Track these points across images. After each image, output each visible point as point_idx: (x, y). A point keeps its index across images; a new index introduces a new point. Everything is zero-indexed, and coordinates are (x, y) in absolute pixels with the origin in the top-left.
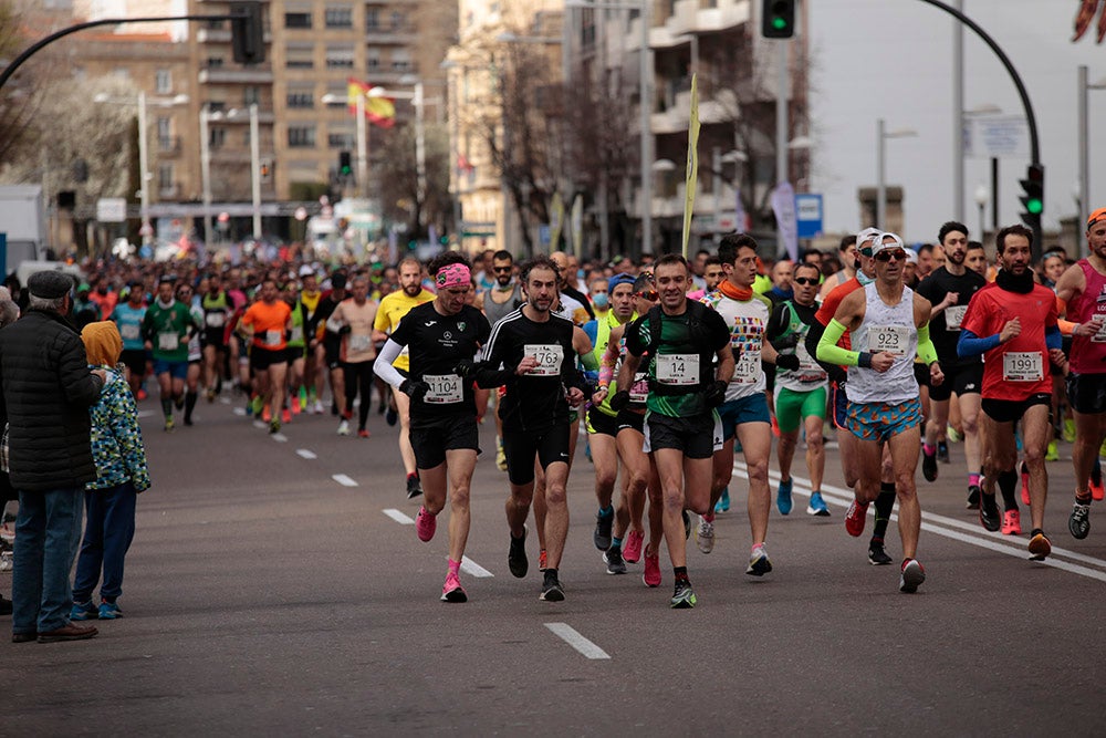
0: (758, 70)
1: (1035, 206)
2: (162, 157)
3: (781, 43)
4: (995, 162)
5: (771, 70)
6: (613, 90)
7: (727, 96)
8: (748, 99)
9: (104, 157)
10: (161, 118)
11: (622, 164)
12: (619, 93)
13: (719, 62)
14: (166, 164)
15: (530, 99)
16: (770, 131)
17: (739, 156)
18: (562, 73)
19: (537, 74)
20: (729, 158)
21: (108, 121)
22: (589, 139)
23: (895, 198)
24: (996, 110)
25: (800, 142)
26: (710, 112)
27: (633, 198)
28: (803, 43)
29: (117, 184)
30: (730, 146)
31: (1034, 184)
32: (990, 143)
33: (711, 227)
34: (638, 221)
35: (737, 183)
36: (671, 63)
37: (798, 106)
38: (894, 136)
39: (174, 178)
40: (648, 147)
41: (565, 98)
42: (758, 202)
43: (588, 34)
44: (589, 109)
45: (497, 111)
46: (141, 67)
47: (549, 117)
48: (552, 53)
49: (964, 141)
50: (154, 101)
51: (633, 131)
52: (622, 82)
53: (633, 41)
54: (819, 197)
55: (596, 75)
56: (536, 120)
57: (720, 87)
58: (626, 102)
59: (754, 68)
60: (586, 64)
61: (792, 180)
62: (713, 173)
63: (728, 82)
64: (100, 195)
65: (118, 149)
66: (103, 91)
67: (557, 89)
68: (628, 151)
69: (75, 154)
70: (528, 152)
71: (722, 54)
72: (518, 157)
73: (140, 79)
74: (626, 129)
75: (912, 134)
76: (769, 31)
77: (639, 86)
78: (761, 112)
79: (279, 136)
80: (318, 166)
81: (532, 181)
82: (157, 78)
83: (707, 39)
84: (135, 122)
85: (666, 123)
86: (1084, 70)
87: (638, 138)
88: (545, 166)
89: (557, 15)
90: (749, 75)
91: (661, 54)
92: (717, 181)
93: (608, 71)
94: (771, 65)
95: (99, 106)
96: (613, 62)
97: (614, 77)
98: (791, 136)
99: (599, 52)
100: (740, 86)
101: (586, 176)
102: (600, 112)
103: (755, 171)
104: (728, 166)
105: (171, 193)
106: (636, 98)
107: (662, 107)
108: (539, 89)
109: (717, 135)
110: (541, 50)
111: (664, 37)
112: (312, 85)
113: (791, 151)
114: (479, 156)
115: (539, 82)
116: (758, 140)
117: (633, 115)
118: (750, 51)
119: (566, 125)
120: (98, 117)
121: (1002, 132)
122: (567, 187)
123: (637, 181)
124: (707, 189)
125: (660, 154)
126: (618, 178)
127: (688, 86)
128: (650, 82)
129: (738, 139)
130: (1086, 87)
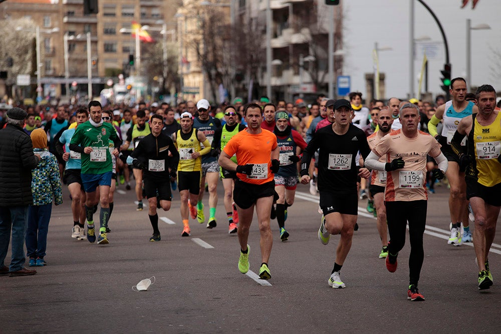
0: (320, 20)
1: (447, 82)
2: (47, 56)
3: (332, 8)
5: (326, 20)
6: (254, 28)
7: (306, 31)
8: (316, 32)
9: (20, 56)
10: (46, 38)
11: (258, 61)
12: (256, 29)
13: (301, 16)
14: (48, 59)
15: (216, 31)
16: (326, 47)
17: (311, 58)
18: (230, 20)
19: (219, 20)
20: (307, 59)
21: (22, 39)
22: (243, 50)
23: (382, 78)
24: (429, 39)
25: (339, 52)
26: (296, 39)
27: (262, 77)
28: (341, 10)
29: (26, 68)
30: (307, 54)
31: (447, 71)
32: (425, 54)
33: (298, 91)
34: (264, 88)
35: (310, 70)
36: (280, 16)
37: (338, 36)
38: (382, 50)
39: (52, 66)
40: (269, 54)
41: (232, 32)
42: (320, 79)
44: (242, 36)
45: (200, 37)
46: (37, 15)
47: (224, 40)
49: (414, 53)
50: (43, 30)
51: (263, 46)
52: (258, 25)
53: (263, 6)
54: (349, 77)
55: (246, 21)
56: (218, 41)
57: (303, 27)
58: (259, 33)
59: (318, 18)
60: (241, 16)
61: (335, 70)
62: (299, 66)
63: (307, 24)
64: (19, 73)
65: (26, 52)
66: (19, 25)
67: (228, 27)
68: (260, 56)
69: (7, 54)
70: (215, 56)
71: (304, 12)
72: (210, 58)
73: (37, 20)
74: (259, 46)
75: (390, 49)
76: (328, 2)
77: (265, 26)
78: (321, 39)
79: (100, 47)
80: (118, 61)
81: (216, 69)
82: (44, 20)
83: (297, 5)
84: (34, 40)
85: (278, 43)
86: (469, 21)
87: (265, 50)
88: (223, 62)
90: (316, 21)
91: (275, 12)
92: (301, 70)
93: (251, 19)
94: (326, 18)
95: (18, 33)
96: (254, 15)
97: (254, 22)
98: (335, 50)
99: (247, 11)
100: (312, 27)
101: (241, 67)
102: (248, 38)
103: (318, 65)
104: (306, 63)
105: (51, 72)
106: (264, 32)
107: (275, 36)
108: (220, 27)
109: (302, 48)
110: (220, 9)
111: (277, 4)
112: (115, 24)
113: (335, 56)
114: (192, 57)
115: (219, 24)
116: (320, 51)
117: (262, 40)
118: (316, 11)
119: (232, 44)
120: (17, 38)
121: (430, 49)
122: (232, 72)
123: (264, 69)
124: (297, 73)
125: (275, 57)
126: (256, 68)
127: (287, 27)
128: (270, 25)
129: (311, 51)
130: (469, 29)
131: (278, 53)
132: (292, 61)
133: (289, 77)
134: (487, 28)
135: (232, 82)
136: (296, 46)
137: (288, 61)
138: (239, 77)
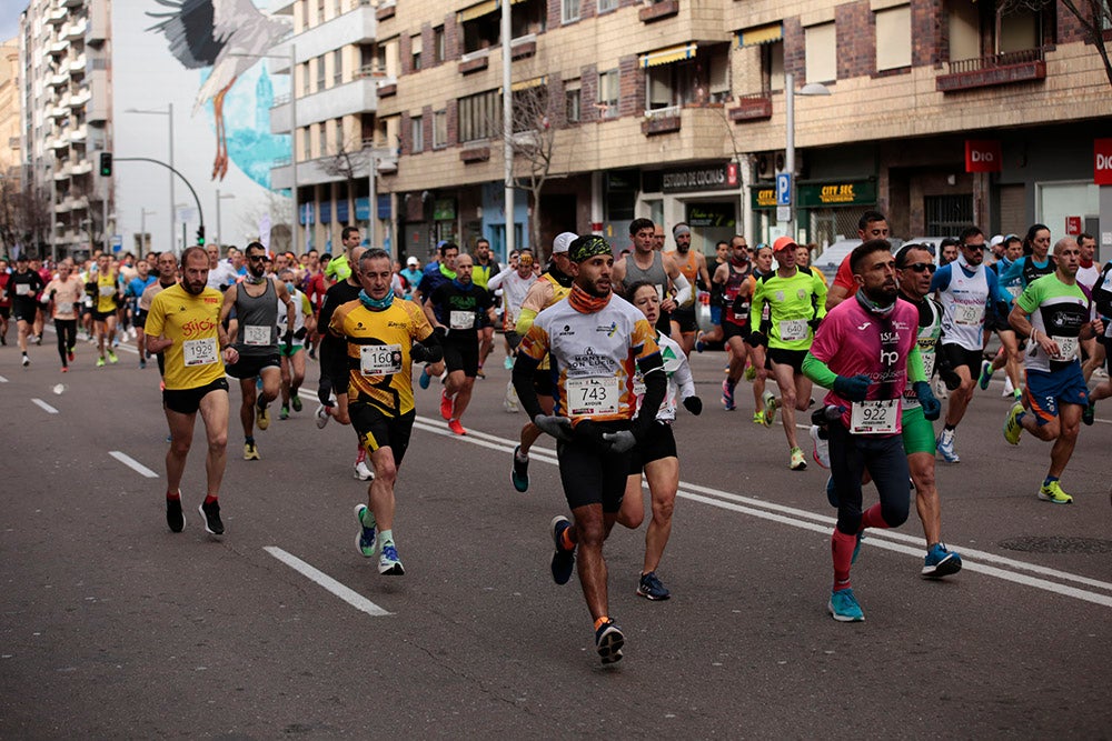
0: (95, 189)
1: (202, 241)
3: (105, 179)
4: (185, 225)
5: (101, 189)
6: (40, 195)
7: (84, 198)
8: (92, 199)
11: (44, 224)
12: (42, 197)
13: (80, 186)
15: (8, 199)
16: (101, 212)
17: (88, 221)
18: (20, 189)
19: (11, 190)
20: (85, 222)
22: (31, 214)
23: (148, 238)
24: (186, 205)
25: (112, 216)
26: (76, 205)
27: (48, 237)
28: (113, 180)
30: (85, 218)
31: (201, 233)
32: (183, 218)
33: (78, 248)
34: (49, 246)
35: (88, 231)
36: (62, 186)
37: (111, 202)
38: (148, 214)
40: (53, 217)
41: (22, 199)
42: (96, 239)
43: (30, 175)
44: (31, 203)
47: (15, 206)
48: (17, 181)
49: (174, 217)
51: (48, 211)
52: (43, 194)
53: (48, 177)
54: (121, 237)
55: (33, 190)
56: (10, 207)
57: (82, 195)
58: (45, 200)
60: (29, 186)
62: (79, 227)
63: (85, 193)
67: (18, 195)
68: (46, 219)
70: (7, 220)
71: (82, 183)
74: (45, 210)
75: (155, 213)
76: (103, 174)
77: (50, 194)
78: (97, 205)
81: (9, 230)
83: (77, 178)
85: (61, 208)
86: (218, 191)
87: (50, 214)
88: (14, 225)
89: (18, 168)
90: (92, 190)
91: (58, 183)
92: (81, 231)
93: (38, 189)
94: (100, 187)
96: (40, 185)
97: (40, 191)
98: (109, 214)
99: (35, 182)
100: (89, 195)
101: (30, 229)
102: (35, 204)
103: (97, 226)
104: (85, 225)
106: (49, 199)
107: (58, 202)
108: (11, 195)
109: (81, 213)
110: (12, 181)
111: (60, 176)
113: (109, 219)
115: (11, 193)
116: (96, 215)
117: (47, 206)
118: (93, 181)
119: (23, 209)
121: (187, 213)
122: (22, 233)
123: (49, 230)
124: (77, 234)
125: (58, 220)
126: (42, 229)
127: (69, 195)
128: (54, 193)
129: (89, 215)
130: (218, 198)
131: (60, 217)
132: (72, 223)
133: (70, 237)
134: (232, 197)
135: (22, 241)
136: (76, 211)
137: (69, 223)
138: (28, 237)
